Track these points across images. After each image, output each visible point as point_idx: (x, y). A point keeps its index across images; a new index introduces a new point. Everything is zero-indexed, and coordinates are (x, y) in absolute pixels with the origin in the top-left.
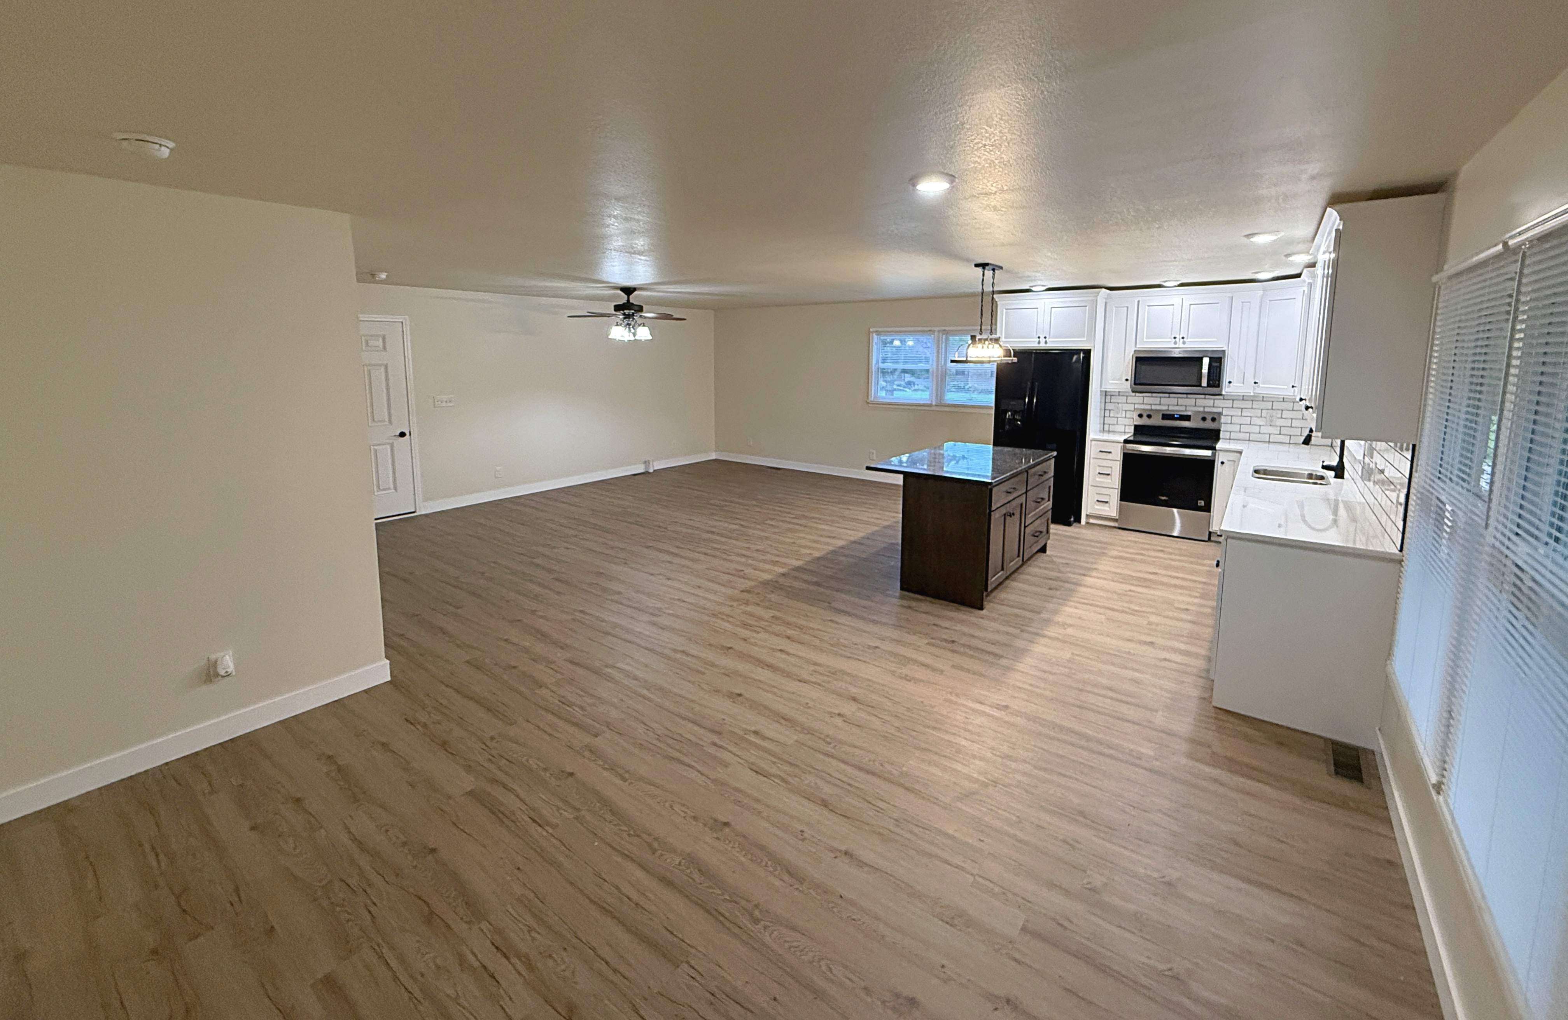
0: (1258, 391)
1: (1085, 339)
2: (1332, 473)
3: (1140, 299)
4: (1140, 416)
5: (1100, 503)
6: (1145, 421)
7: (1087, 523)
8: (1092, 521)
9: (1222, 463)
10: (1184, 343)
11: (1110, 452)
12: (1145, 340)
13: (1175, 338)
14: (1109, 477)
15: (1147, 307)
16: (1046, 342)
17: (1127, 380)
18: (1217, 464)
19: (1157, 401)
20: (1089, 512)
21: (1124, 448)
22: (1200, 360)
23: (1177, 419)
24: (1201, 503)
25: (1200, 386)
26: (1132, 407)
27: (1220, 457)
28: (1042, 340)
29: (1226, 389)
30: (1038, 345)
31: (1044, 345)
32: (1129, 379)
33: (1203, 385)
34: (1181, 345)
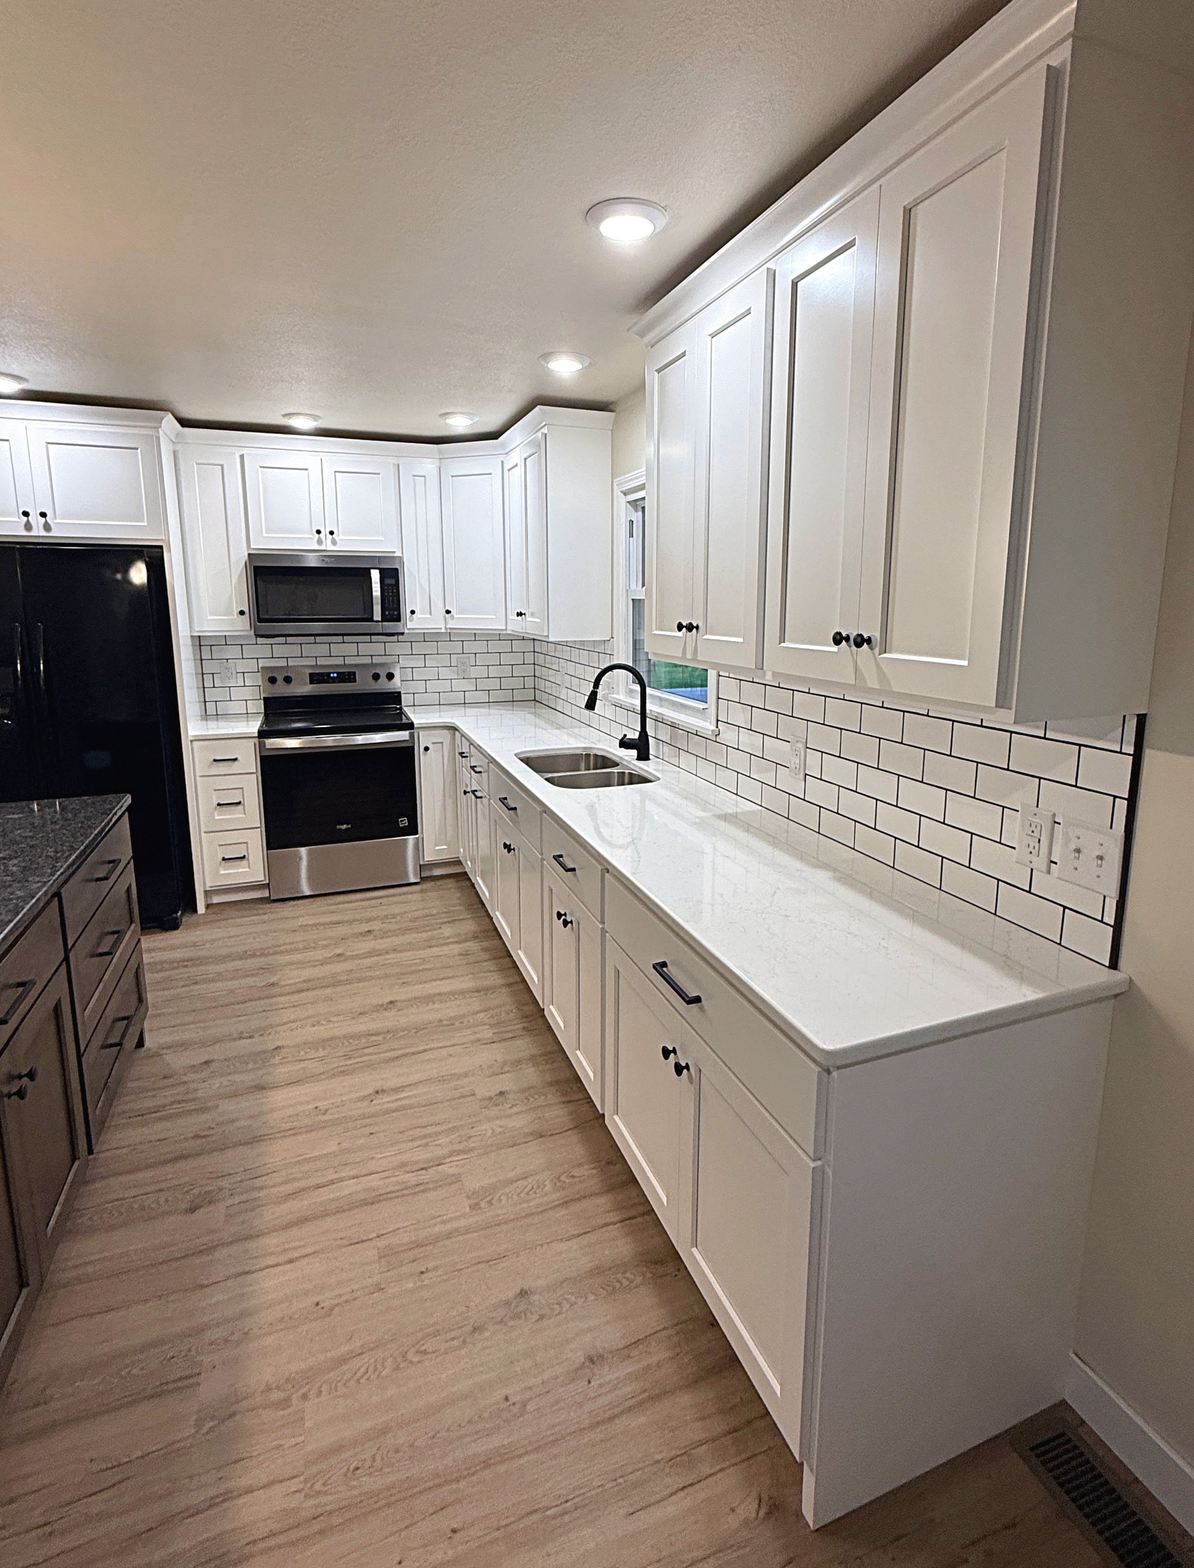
0: (451, 624)
1: (146, 524)
2: (634, 752)
3: (244, 451)
4: (273, 680)
5: (230, 863)
6: (282, 690)
7: (208, 906)
8: (216, 900)
9: (427, 749)
10: (334, 542)
11: (236, 759)
12: (265, 535)
13: (319, 532)
14: (240, 807)
15: (260, 469)
16: (47, 527)
17: (242, 613)
18: (419, 752)
19: (295, 650)
20: (209, 885)
21: (262, 746)
22: (366, 572)
23: (333, 680)
24: (404, 822)
25: (371, 619)
26: (252, 665)
27: (424, 739)
28: (36, 521)
29: (411, 624)
30: (25, 533)
31: (43, 533)
32: (246, 610)
33: (375, 619)
34: (330, 547)
